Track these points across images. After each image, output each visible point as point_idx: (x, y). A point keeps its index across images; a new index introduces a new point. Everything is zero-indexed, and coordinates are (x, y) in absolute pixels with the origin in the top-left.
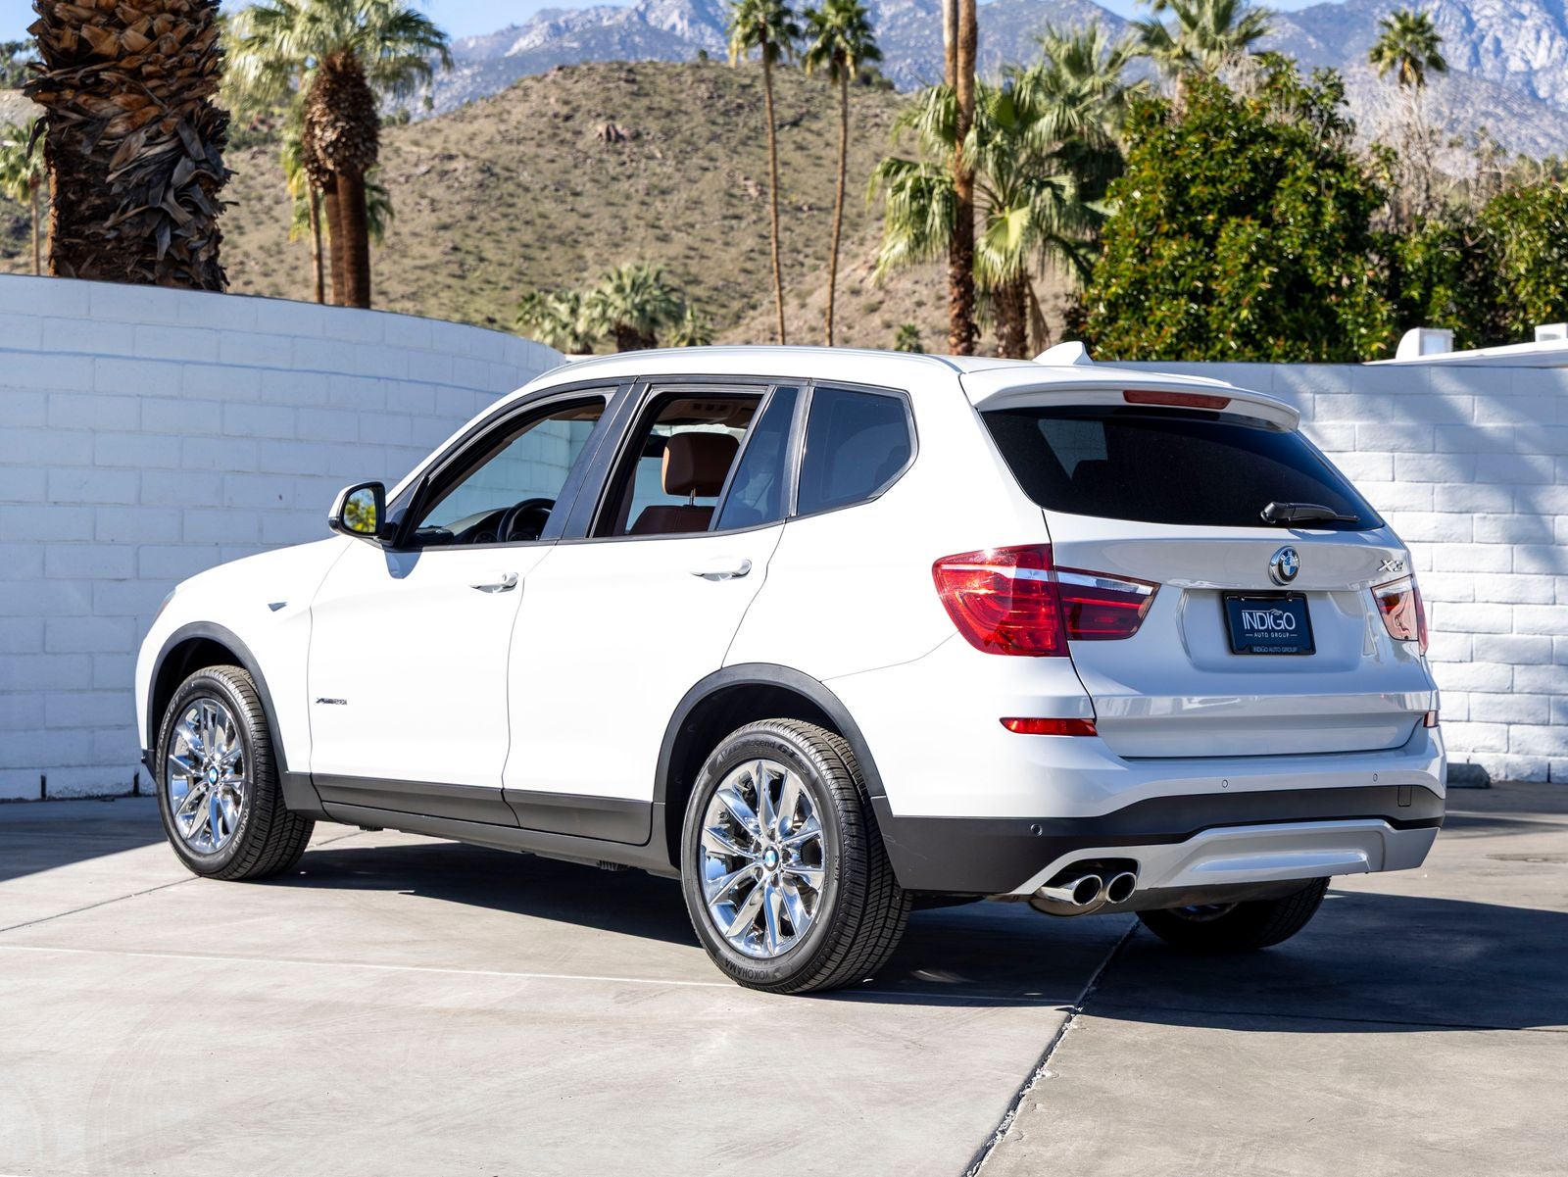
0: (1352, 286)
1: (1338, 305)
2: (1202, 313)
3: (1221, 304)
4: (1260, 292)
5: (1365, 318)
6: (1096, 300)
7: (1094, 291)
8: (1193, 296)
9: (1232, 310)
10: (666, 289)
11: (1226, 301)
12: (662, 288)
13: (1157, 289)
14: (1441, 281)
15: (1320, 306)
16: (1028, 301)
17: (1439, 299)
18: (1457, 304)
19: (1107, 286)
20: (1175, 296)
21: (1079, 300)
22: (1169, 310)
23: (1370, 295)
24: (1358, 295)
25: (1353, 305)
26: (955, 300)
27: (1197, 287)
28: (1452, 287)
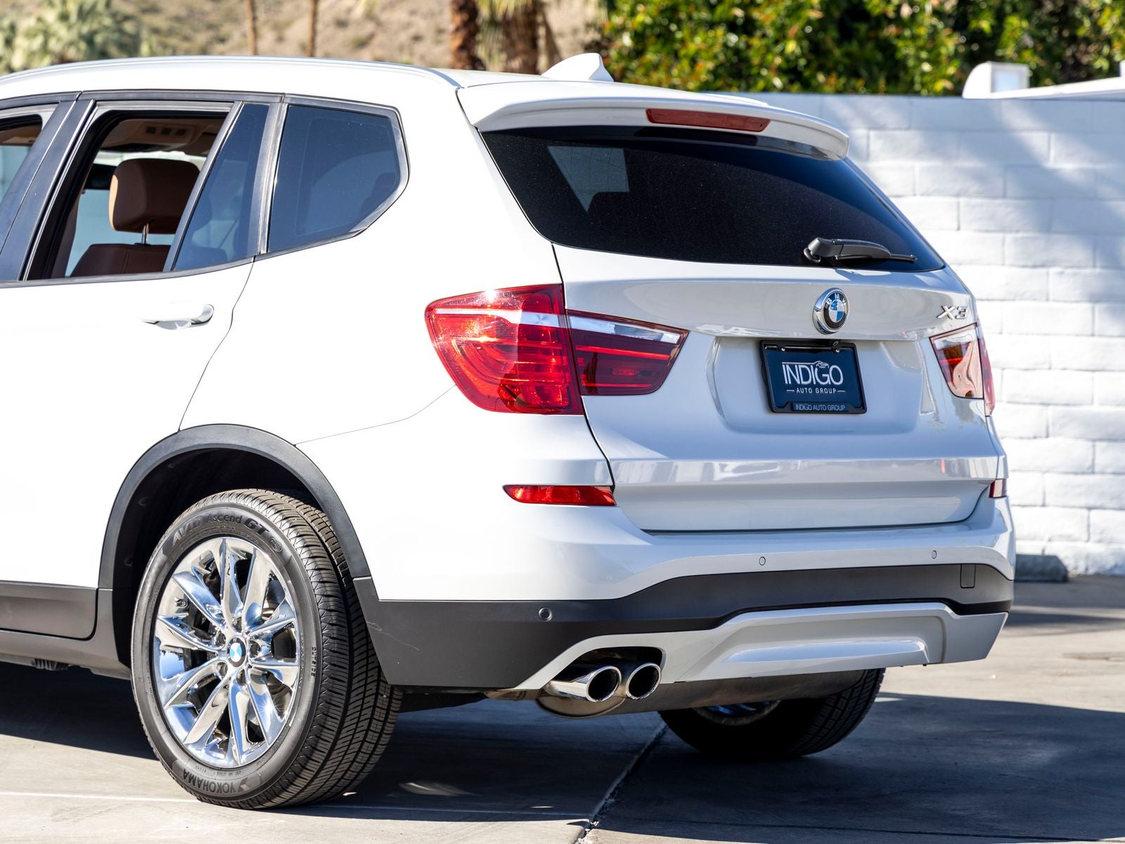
0: (913, 16)
1: (898, 37)
2: (742, 45)
3: (764, 36)
4: (809, 22)
5: (929, 52)
6: (620, 30)
7: (617, 20)
8: (732, 26)
9: (777, 42)
10: (119, 18)
11: (771, 32)
12: (114, 15)
13: (690, 18)
14: (1015, 10)
15: (877, 39)
16: (542, 31)
17: (1014, 31)
18: (1033, 37)
19: (633, 14)
20: (712, 25)
21: (600, 30)
22: (704, 41)
23: (934, 27)
24: (920, 25)
25: (914, 38)
26: (457, 30)
27: (736, 17)
28: (1028, 17)
